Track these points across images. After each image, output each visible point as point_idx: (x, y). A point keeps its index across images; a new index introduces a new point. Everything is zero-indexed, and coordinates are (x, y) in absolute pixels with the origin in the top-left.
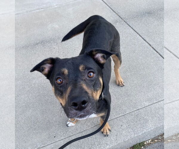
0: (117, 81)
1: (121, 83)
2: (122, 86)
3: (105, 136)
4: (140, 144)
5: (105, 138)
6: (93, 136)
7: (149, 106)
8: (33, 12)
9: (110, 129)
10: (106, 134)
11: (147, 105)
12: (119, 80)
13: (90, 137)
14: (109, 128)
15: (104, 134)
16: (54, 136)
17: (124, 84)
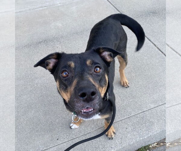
0: (122, 82)
1: (126, 84)
2: (127, 87)
3: (110, 139)
4: (145, 147)
5: (110, 141)
6: (98, 139)
7: (155, 108)
8: (36, 10)
9: (115, 131)
10: (110, 137)
11: (153, 107)
12: (124, 81)
13: (94, 140)
14: (113, 130)
15: (109, 137)
16: (57, 138)
17: (129, 85)
